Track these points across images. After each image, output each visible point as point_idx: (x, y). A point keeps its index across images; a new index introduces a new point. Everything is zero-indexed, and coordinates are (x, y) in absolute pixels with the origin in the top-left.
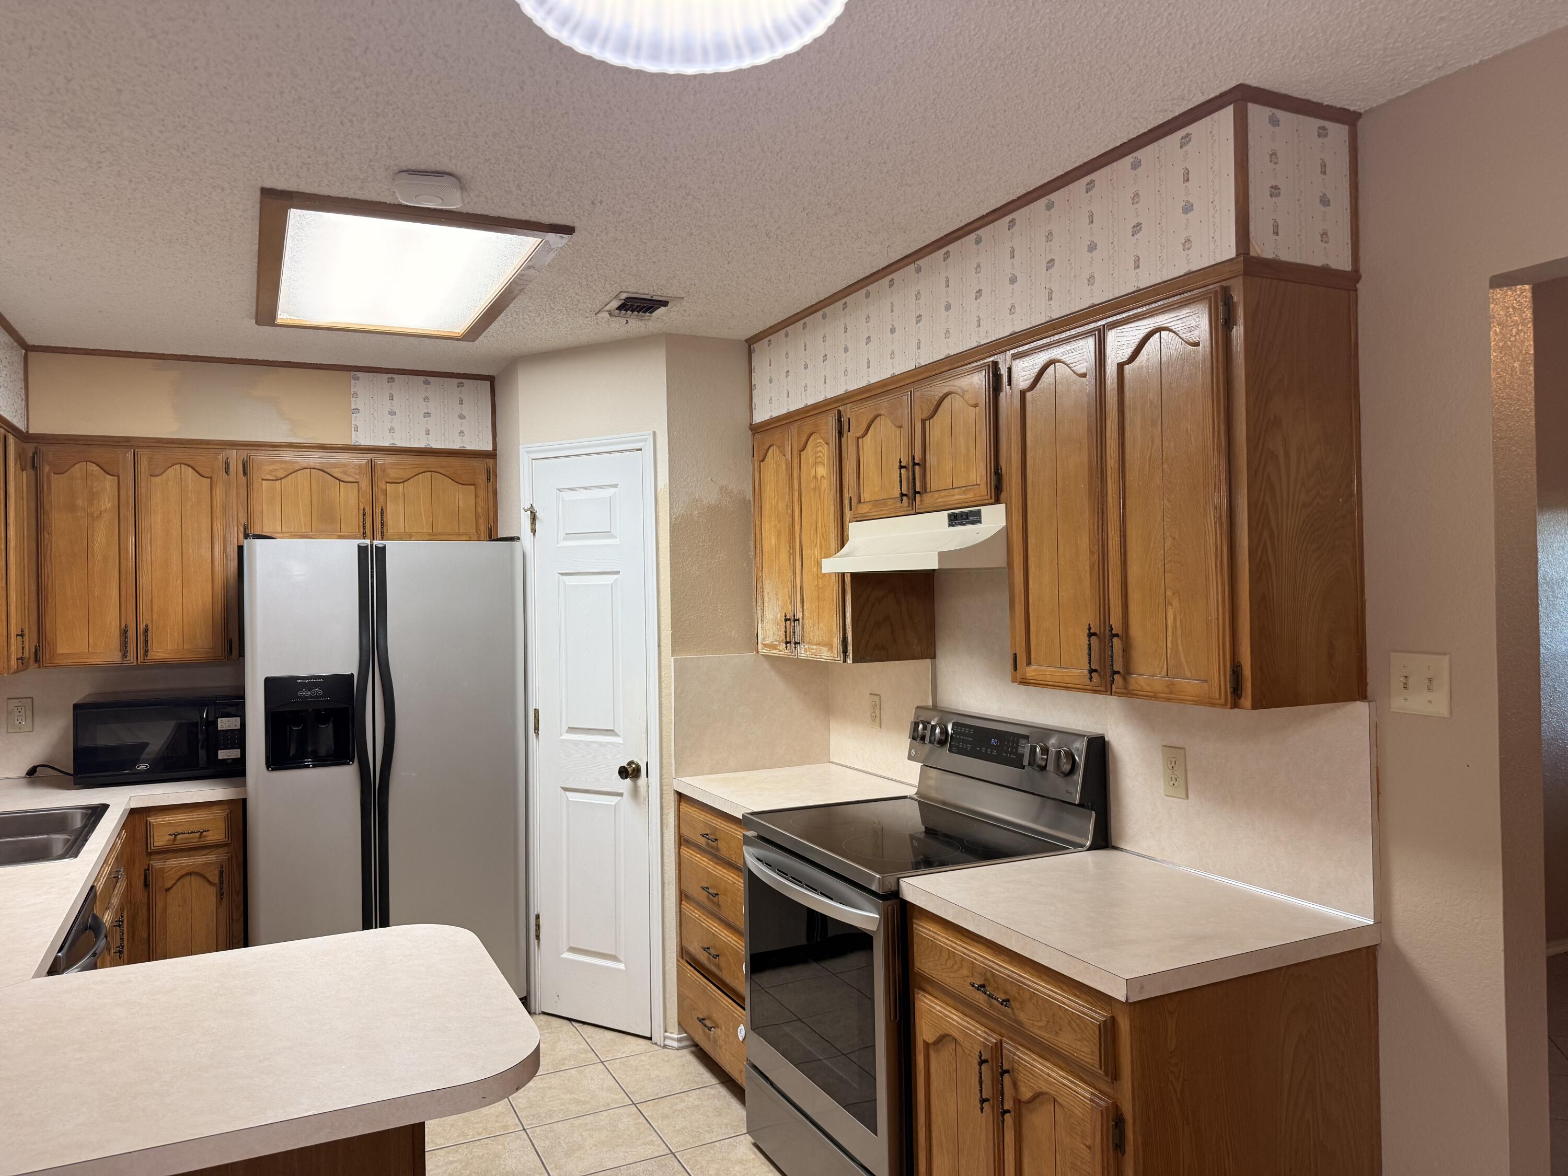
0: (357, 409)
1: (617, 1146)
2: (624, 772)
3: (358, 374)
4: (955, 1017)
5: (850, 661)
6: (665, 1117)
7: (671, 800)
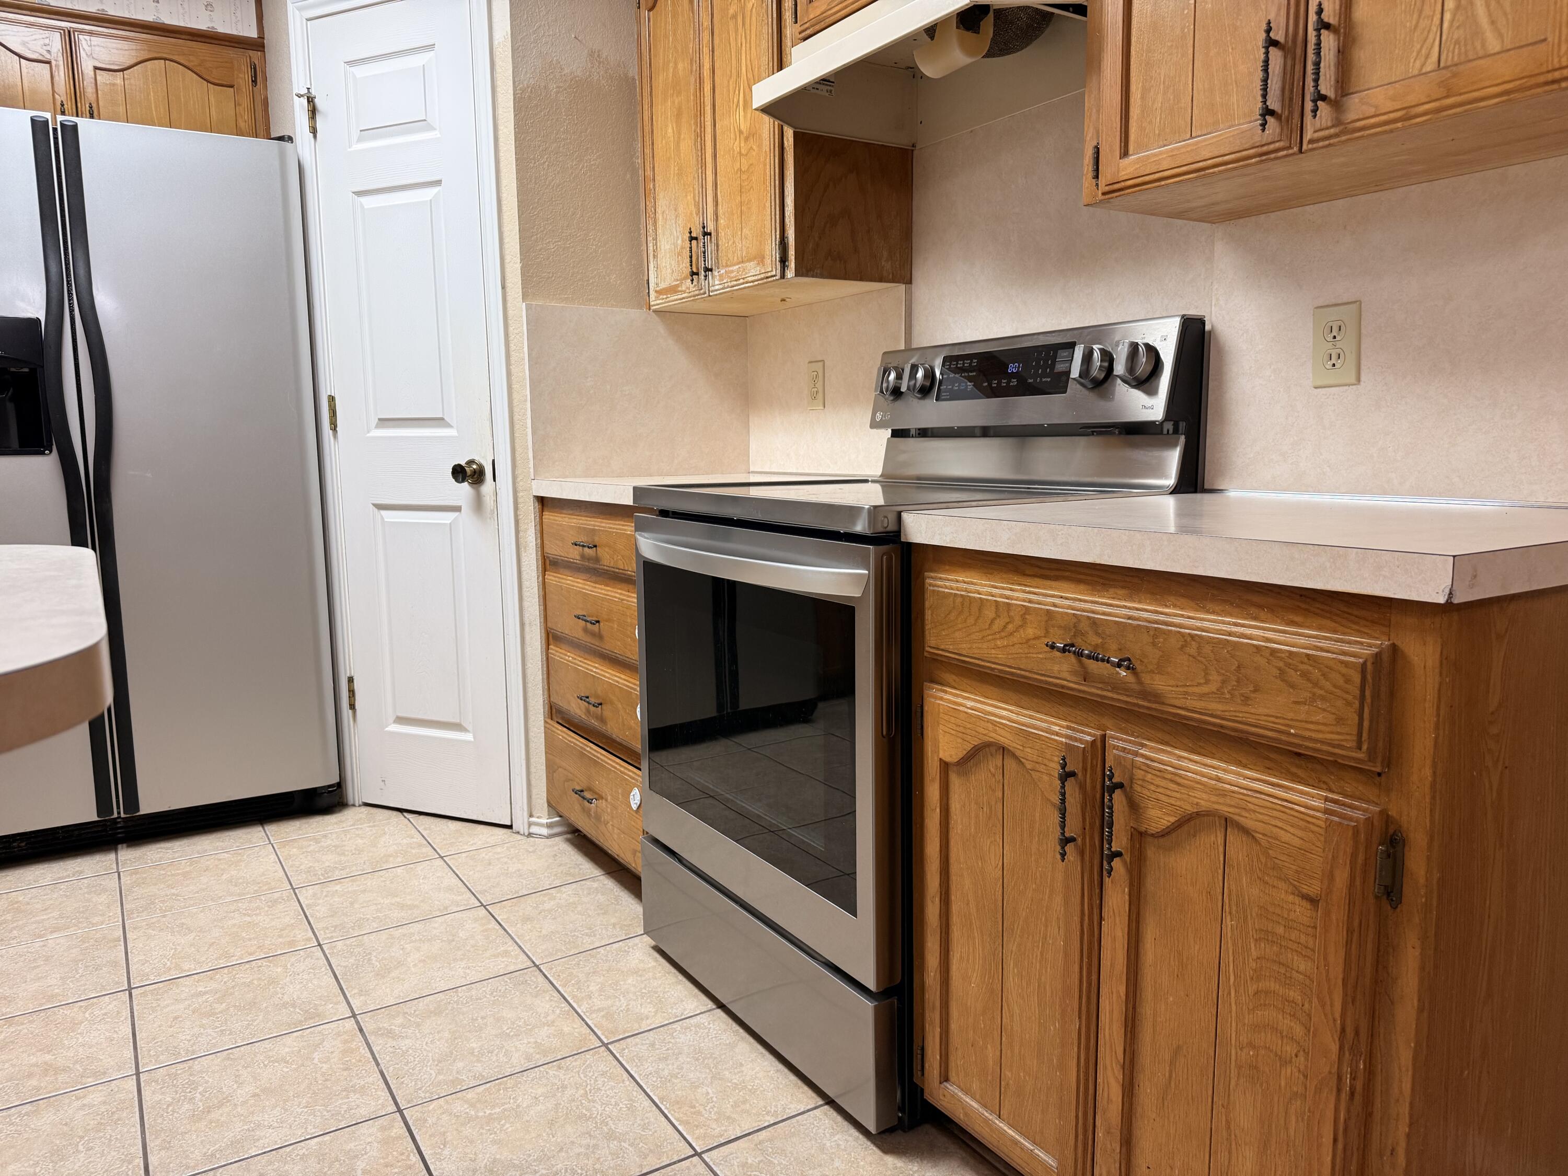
1: (455, 960)
2: (459, 473)
4: (1004, 713)
5: (790, 273)
6: (527, 919)
7: (530, 509)
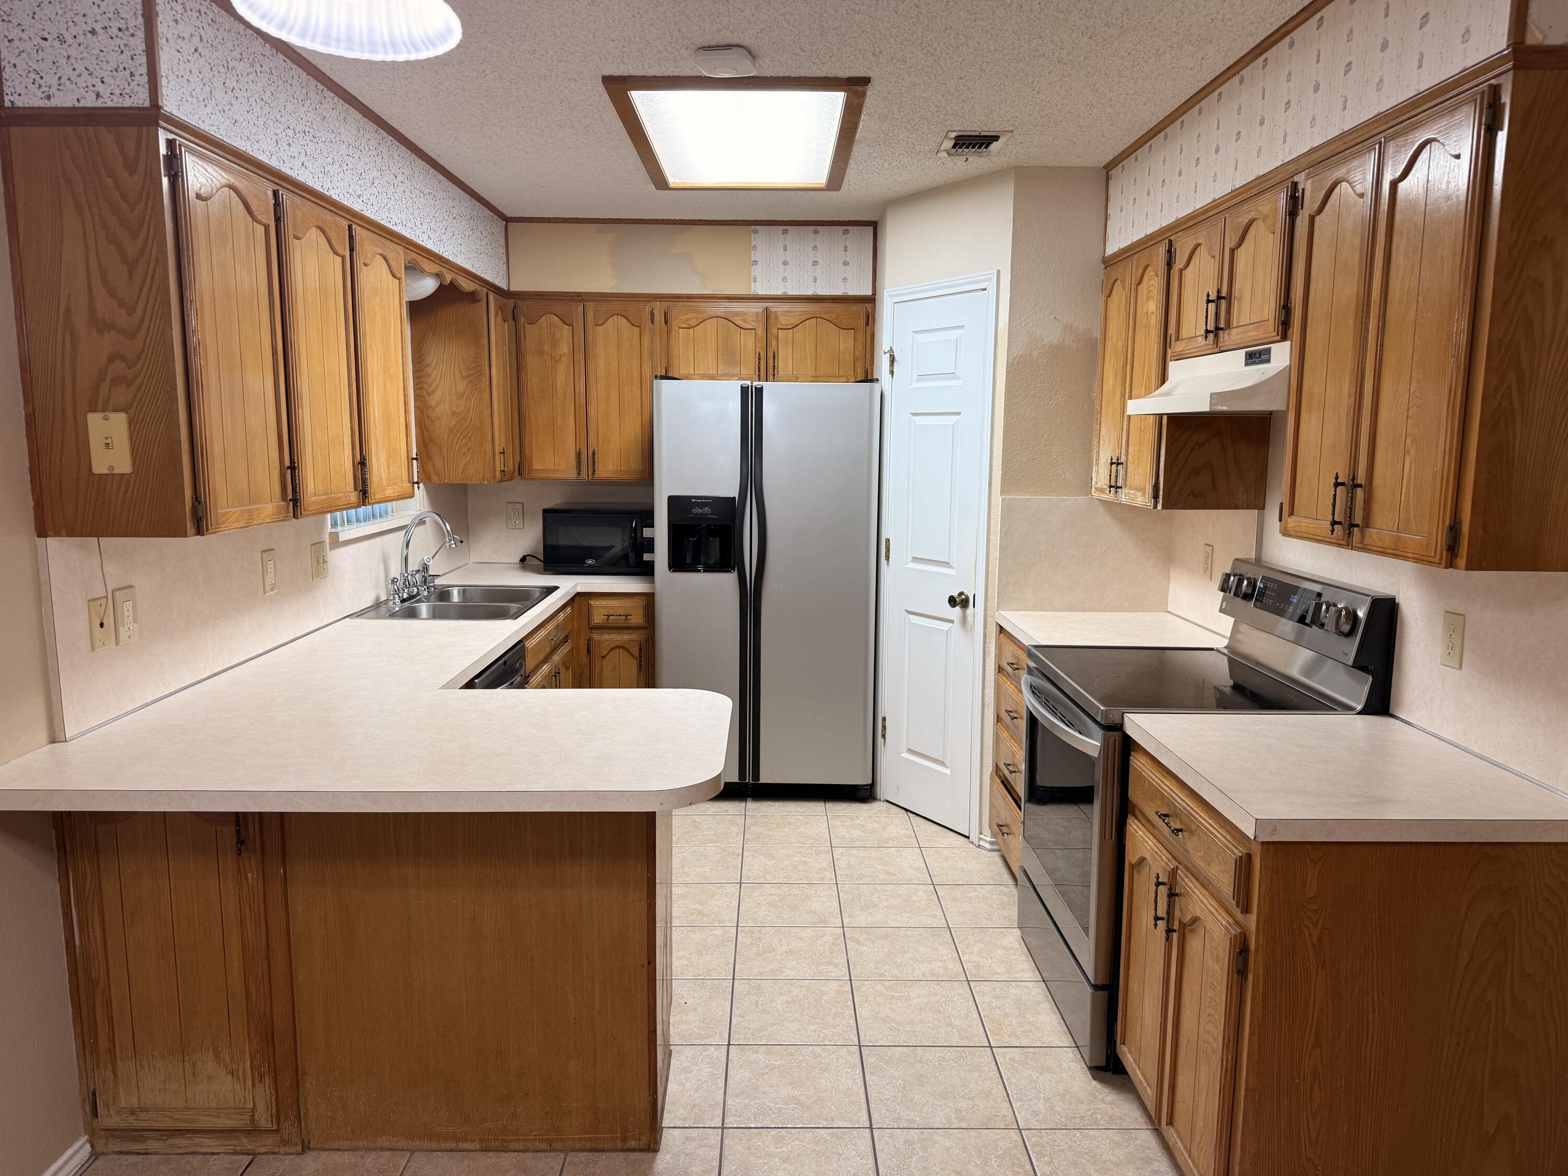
0: (756, 261)
1: (905, 912)
2: (952, 601)
3: (757, 227)
4: (1150, 842)
5: (1159, 507)
6: (955, 899)
7: (993, 631)
